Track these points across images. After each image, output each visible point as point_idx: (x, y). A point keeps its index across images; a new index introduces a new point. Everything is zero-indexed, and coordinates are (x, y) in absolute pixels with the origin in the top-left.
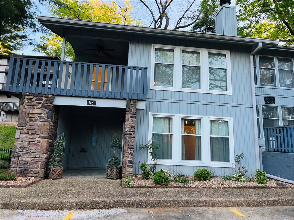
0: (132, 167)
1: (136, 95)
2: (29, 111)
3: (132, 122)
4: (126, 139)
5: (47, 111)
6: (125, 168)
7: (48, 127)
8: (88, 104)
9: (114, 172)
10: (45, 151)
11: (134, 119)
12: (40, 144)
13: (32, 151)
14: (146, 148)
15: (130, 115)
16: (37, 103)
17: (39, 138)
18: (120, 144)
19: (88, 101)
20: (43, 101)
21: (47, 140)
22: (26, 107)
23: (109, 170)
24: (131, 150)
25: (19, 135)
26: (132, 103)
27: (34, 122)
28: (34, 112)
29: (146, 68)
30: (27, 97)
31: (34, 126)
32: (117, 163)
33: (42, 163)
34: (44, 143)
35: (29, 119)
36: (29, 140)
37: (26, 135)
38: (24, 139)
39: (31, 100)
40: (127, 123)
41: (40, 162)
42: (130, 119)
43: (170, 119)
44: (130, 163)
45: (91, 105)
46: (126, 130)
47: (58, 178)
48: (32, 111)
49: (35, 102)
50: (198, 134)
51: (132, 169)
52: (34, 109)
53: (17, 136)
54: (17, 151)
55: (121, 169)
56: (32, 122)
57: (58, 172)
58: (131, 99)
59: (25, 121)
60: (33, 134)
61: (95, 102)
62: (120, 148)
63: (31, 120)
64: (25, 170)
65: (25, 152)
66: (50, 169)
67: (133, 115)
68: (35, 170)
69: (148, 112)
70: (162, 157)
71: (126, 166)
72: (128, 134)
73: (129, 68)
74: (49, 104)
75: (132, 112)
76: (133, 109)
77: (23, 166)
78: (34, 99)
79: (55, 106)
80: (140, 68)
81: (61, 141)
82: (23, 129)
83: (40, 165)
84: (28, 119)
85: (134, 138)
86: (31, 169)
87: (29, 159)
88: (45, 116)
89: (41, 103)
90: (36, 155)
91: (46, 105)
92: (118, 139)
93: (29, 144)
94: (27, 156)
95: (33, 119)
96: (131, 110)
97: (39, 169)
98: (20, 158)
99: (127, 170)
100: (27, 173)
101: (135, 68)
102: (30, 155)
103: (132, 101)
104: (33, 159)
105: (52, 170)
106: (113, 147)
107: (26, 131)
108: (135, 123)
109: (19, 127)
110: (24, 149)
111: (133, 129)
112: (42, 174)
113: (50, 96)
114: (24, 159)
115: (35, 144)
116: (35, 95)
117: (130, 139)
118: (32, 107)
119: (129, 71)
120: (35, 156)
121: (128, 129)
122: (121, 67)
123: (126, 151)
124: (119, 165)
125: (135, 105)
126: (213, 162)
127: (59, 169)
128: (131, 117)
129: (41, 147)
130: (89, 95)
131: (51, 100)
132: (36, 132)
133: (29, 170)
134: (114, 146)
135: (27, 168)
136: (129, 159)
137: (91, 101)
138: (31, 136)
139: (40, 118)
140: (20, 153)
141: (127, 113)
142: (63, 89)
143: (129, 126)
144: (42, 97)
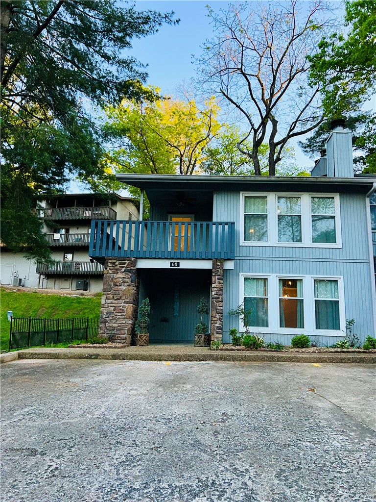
0: (221, 334)
1: (222, 253)
2: (113, 276)
3: (219, 285)
4: (214, 303)
5: (131, 275)
6: (213, 334)
7: (133, 292)
8: (171, 266)
9: (202, 339)
10: (131, 316)
11: (221, 281)
12: (125, 309)
13: (118, 317)
14: (237, 314)
15: (217, 277)
16: (120, 267)
17: (124, 303)
18: (207, 309)
19: (171, 263)
20: (126, 264)
21: (132, 305)
22: (110, 271)
23: (196, 337)
24: (220, 315)
25: (104, 300)
26: (219, 264)
27: (119, 287)
28: (118, 276)
29: (234, 223)
30: (110, 261)
31: (118, 291)
32: (205, 330)
33: (128, 329)
34: (130, 308)
35: (114, 284)
36: (115, 305)
37: (111, 300)
38: (110, 305)
39: (115, 264)
40: (213, 285)
41: (127, 328)
42: (217, 281)
43: (265, 280)
44: (219, 329)
45: (174, 266)
46: (213, 293)
47: (145, 344)
48: (115, 276)
49: (119, 266)
50: (301, 297)
51: (221, 336)
52: (118, 273)
53: (103, 302)
54: (104, 317)
55: (209, 336)
56: (116, 287)
57: (144, 338)
58: (217, 259)
59: (110, 286)
60: (118, 299)
61: (178, 263)
62: (208, 313)
63: (115, 285)
64: (113, 336)
65: (111, 318)
66: (136, 336)
67: (220, 277)
68: (122, 336)
69: (238, 273)
70: (256, 324)
71: (215, 333)
72: (215, 298)
73: (214, 224)
74: (132, 268)
75: (218, 274)
76: (219, 270)
77: (110, 332)
78: (117, 263)
79: (138, 269)
80: (227, 223)
81: (145, 306)
82: (108, 294)
83: (126, 331)
84: (112, 283)
85: (222, 302)
86: (119, 336)
87: (116, 325)
88: (128, 280)
89: (124, 267)
90: (122, 320)
91: (129, 268)
92: (205, 304)
93: (114, 310)
94: (114, 322)
95: (118, 284)
96: (217, 271)
97: (126, 335)
98: (107, 324)
99: (216, 337)
100: (115, 339)
101: (220, 223)
102: (117, 320)
103: (219, 261)
104: (120, 324)
105: (138, 337)
106: (199, 312)
107: (111, 296)
108: (222, 285)
109: (105, 293)
110: (110, 315)
111: (221, 292)
112: (129, 340)
113: (133, 259)
114: (110, 325)
115: (121, 309)
116: (118, 259)
117: (217, 304)
118: (116, 271)
119: (214, 227)
120: (121, 322)
121: (215, 292)
122: (205, 223)
123: (214, 317)
124: (207, 331)
125: (222, 265)
126: (318, 330)
127: (145, 336)
128: (218, 279)
129: (127, 313)
130: (172, 257)
131: (134, 263)
132: (121, 297)
133: (117, 335)
134: (201, 312)
135: (114, 334)
136: (217, 325)
137: (174, 263)
138: (116, 302)
139: (124, 282)
140: (107, 319)
141: (213, 274)
142: (146, 251)
143: (216, 289)
144: (125, 260)
